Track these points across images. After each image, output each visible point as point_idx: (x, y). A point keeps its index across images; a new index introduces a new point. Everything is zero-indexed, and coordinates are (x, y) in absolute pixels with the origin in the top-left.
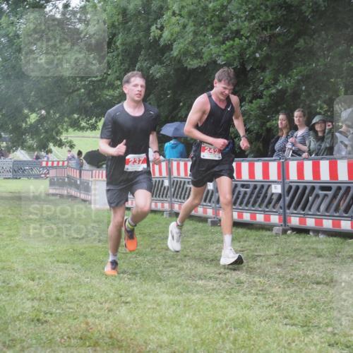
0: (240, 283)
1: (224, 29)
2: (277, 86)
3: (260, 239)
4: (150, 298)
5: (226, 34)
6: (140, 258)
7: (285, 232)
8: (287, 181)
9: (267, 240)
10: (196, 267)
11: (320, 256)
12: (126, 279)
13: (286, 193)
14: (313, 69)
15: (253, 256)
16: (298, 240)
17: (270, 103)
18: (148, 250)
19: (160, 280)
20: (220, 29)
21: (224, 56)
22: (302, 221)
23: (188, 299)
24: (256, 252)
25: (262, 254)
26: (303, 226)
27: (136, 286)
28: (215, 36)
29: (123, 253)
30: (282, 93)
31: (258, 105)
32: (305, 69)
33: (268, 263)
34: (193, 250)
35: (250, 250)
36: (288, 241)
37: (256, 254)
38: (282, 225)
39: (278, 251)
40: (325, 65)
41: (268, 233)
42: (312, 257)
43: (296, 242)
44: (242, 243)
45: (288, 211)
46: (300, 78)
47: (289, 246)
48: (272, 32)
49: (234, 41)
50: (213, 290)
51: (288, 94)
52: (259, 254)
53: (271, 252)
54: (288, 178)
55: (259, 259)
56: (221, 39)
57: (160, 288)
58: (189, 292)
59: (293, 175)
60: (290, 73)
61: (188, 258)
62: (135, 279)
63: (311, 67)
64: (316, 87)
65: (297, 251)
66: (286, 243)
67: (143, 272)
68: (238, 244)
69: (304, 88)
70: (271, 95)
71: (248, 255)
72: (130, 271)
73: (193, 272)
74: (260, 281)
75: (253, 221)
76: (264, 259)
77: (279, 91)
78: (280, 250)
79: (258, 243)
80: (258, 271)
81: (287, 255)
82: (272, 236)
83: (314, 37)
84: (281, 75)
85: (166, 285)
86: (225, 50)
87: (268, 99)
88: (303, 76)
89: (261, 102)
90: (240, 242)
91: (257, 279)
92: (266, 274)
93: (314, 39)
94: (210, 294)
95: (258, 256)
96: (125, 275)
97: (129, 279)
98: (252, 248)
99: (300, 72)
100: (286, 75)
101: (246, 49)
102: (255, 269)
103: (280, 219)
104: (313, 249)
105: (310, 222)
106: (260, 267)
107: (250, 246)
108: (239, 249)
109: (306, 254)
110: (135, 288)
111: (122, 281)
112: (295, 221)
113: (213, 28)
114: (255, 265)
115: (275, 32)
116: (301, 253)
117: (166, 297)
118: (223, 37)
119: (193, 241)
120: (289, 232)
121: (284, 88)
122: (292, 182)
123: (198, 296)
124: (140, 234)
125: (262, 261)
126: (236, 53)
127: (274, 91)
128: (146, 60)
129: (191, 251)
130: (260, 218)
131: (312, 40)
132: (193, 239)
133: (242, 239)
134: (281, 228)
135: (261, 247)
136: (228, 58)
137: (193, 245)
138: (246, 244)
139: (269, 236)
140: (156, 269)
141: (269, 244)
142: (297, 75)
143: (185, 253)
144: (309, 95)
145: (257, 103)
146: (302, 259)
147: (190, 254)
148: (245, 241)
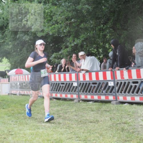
0: (59, 123)
1: (52, 20)
2: (74, 43)
3: (69, 105)
4: (22, 132)
5: (53, 22)
6: (19, 115)
7: (79, 101)
8: (79, 81)
9: (72, 105)
10: (42, 118)
11: (93, 111)
12: (13, 124)
13: (79, 86)
14: (88, 36)
15: (65, 112)
16: (84, 104)
17: (71, 50)
18: (23, 111)
19: (27, 124)
20: (50, 20)
21: (52, 31)
22: (86, 97)
23: (38, 132)
24: (67, 110)
25: (69, 111)
26: (86, 99)
27: (17, 127)
28: (48, 23)
29: (13, 113)
30: (76, 45)
31: (67, 51)
32: (85, 36)
33: (72, 114)
34: (42, 110)
35: (65, 109)
36: (80, 105)
37: (67, 111)
38: (78, 99)
39: (76, 110)
40: (93, 34)
41: (72, 102)
42: (90, 111)
43: (84, 105)
44: (61, 107)
45: (80, 93)
46: (83, 39)
47: (80, 107)
48: (70, 21)
49: (55, 25)
50: (48, 127)
51: (79, 46)
52: (68, 111)
53: (73, 110)
54: (79, 80)
55: (68, 113)
56: (51, 24)
57: (26, 127)
58: (38, 128)
59: (81, 79)
60: (79, 37)
61: (39, 114)
62: (16, 124)
63: (87, 35)
64: (90, 43)
65: (84, 109)
66: (79, 106)
67: (20, 121)
68: (60, 107)
69: (85, 43)
70: (72, 47)
71: (64, 112)
72: (15, 121)
73: (41, 120)
74: (68, 123)
75: (66, 98)
76: (70, 113)
77: (75, 45)
78: (77, 109)
79: (68, 106)
80: (68, 118)
81: (80, 111)
82: (74, 103)
83: (87, 23)
84: (76, 39)
85: (29, 126)
86: (52, 29)
87: (71, 48)
88: (84, 38)
89: (68, 49)
90: (61, 106)
91: (66, 122)
92: (70, 120)
93: (87, 24)
94: (47, 129)
95: (68, 112)
96: (13, 123)
97: (14, 124)
98: (66, 109)
99: (83, 37)
100: (78, 38)
101: (60, 29)
102: (66, 117)
103: (77, 96)
104: (90, 108)
105: (89, 97)
106: (68, 117)
107: (65, 108)
108: (60, 109)
109: (87, 110)
110: (16, 128)
111: (11, 126)
112: (83, 97)
113: (47, 20)
114: (67, 116)
115: (71, 21)
116: (85, 110)
117: (28, 132)
118: (52, 24)
119: (42, 107)
120: (81, 101)
121: (77, 44)
122: (81, 81)
123: (42, 130)
124: (20, 105)
125: (69, 114)
126: (56, 30)
127: (73, 45)
128: (21, 34)
129: (41, 111)
130: (69, 96)
131: (86, 24)
132: (42, 106)
133: (62, 105)
134: (77, 100)
135: (69, 108)
136: (53, 32)
137: (42, 108)
138: (63, 107)
139: (73, 103)
140: (26, 120)
141: (73, 107)
142: (82, 38)
143: (38, 112)
144: (87, 46)
145: (66, 50)
146: (85, 112)
147: (40, 112)
148: (63, 106)
